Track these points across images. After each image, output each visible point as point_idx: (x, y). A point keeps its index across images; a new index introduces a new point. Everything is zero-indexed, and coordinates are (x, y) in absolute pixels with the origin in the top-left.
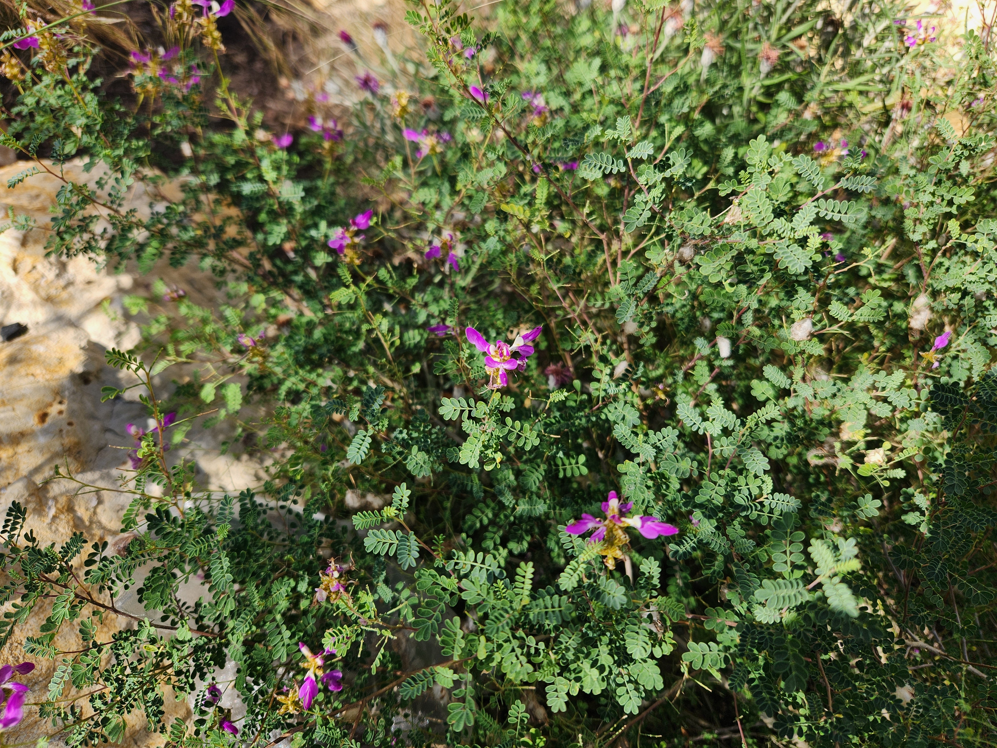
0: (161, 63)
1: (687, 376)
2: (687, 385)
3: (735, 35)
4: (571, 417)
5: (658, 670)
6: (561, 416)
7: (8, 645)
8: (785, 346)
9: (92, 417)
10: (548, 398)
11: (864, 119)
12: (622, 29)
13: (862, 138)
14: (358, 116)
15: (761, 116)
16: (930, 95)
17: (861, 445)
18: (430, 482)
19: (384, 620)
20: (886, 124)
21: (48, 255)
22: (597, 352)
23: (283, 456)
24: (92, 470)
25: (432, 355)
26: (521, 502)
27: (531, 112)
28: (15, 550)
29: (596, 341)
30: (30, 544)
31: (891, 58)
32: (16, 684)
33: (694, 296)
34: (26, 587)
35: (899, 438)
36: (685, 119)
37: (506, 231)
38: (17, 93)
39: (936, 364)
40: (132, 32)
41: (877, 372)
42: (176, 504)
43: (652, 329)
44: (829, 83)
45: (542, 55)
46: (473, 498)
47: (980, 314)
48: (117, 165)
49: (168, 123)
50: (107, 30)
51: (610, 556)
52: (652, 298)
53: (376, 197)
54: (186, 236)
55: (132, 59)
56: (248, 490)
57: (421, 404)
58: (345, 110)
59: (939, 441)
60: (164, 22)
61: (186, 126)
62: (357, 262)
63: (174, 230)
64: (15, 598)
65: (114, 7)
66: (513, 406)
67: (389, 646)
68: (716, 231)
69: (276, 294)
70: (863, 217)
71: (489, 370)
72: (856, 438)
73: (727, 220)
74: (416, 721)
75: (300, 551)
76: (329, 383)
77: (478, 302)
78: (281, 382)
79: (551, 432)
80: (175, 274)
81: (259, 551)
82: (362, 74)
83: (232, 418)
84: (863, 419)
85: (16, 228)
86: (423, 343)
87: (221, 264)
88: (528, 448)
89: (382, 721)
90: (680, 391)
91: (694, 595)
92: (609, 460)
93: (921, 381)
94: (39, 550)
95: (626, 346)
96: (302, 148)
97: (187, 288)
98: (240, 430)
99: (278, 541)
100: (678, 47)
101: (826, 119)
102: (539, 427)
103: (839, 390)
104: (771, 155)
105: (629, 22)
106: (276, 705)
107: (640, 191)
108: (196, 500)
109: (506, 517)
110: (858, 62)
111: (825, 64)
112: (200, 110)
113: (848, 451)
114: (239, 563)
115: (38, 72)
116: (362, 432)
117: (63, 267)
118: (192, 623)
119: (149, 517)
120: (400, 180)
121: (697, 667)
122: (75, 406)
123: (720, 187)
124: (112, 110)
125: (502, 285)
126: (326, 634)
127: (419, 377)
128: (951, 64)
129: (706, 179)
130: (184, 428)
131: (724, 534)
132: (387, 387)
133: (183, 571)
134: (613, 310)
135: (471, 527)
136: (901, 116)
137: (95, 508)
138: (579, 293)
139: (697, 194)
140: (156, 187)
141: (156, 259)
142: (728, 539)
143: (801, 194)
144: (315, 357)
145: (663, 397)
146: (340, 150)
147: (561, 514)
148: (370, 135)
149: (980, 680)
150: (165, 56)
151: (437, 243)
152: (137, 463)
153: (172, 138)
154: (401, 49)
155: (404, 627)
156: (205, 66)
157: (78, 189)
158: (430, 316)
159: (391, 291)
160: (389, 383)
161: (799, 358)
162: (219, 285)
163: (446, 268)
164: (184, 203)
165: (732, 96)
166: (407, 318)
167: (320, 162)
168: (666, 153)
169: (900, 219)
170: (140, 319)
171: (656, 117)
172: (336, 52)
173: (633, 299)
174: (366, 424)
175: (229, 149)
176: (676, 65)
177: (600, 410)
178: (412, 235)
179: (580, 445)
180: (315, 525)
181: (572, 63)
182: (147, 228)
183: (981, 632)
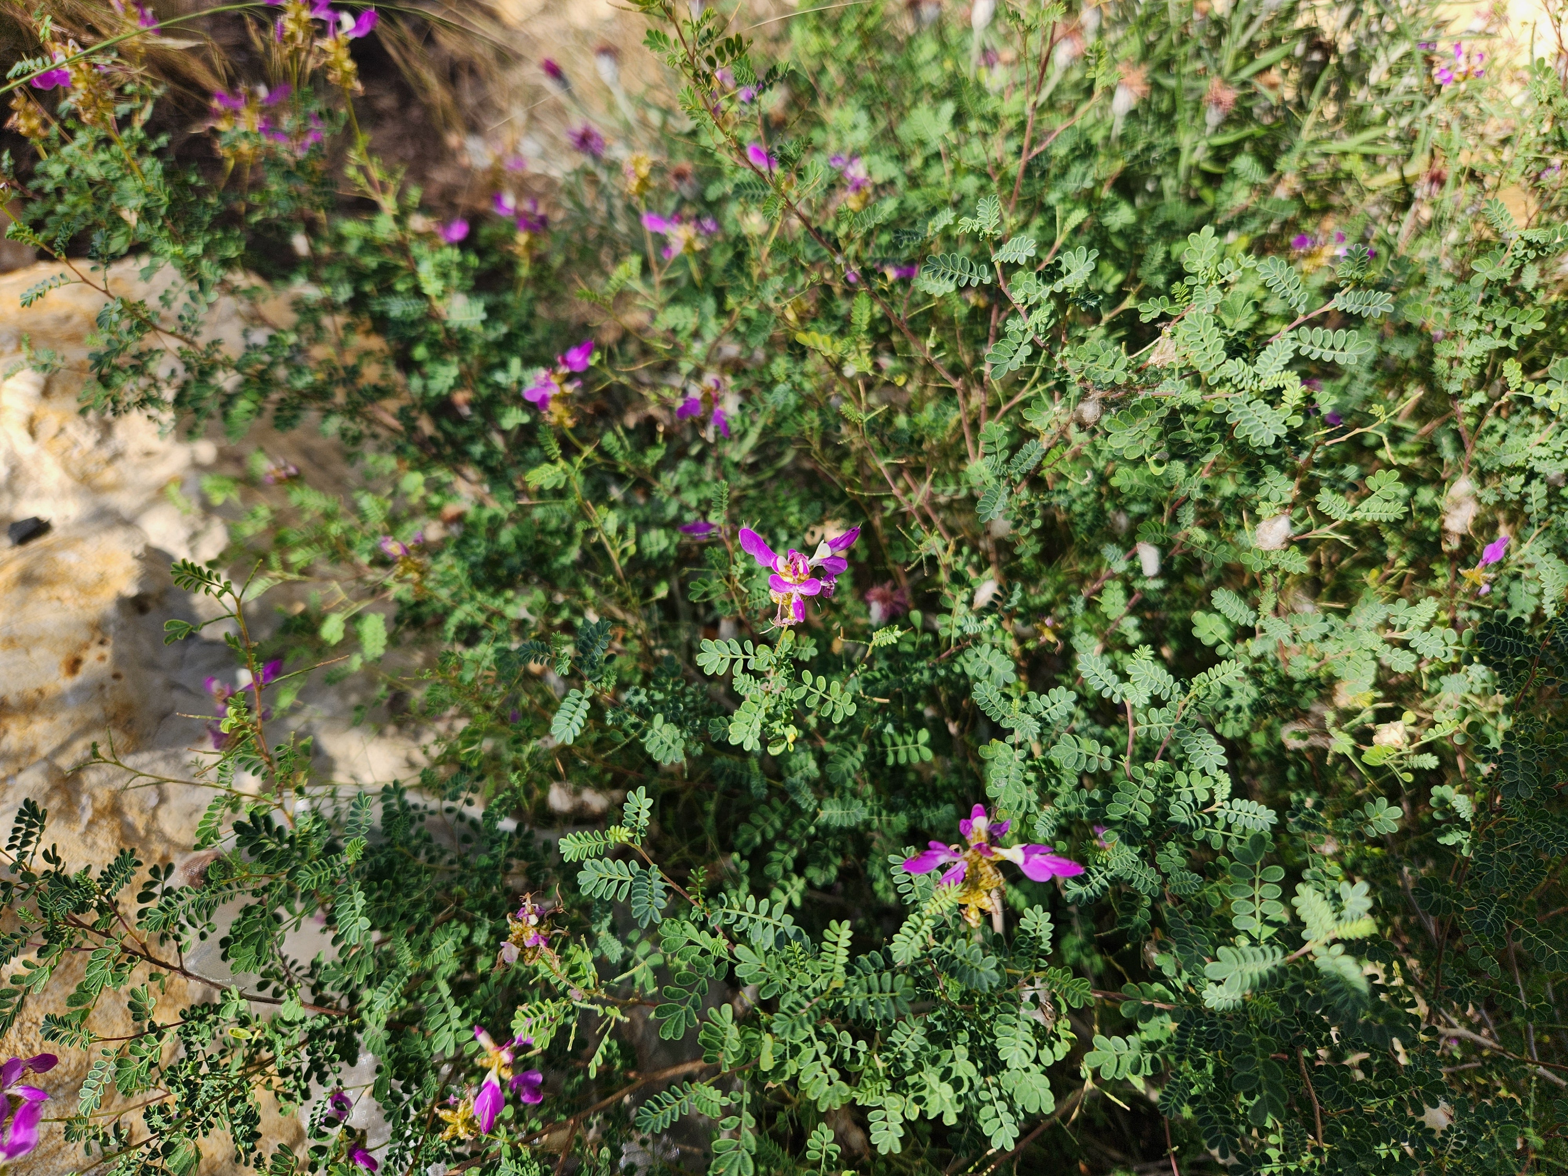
0: (262, 111)
1: (1091, 605)
2: (1090, 618)
3: (1166, 65)
4: (906, 670)
5: (1046, 1082)
6: (890, 668)
7: (16, 1024)
8: (1248, 559)
9: (151, 665)
10: (870, 639)
11: (1370, 198)
12: (988, 57)
13: (1366, 227)
14: (571, 194)
15: (1207, 194)
16: (1475, 162)
17: (1367, 716)
18: (682, 771)
19: (608, 990)
20: (1405, 206)
21: (83, 412)
22: (948, 566)
23: (450, 728)
24: (150, 748)
25: (686, 570)
26: (826, 803)
27: (844, 187)
28: (28, 877)
29: (946, 548)
30: (52, 867)
31: (1412, 103)
32: (29, 1088)
33: (1102, 479)
34: (45, 935)
35: (1427, 703)
36: (1088, 198)
37: (803, 374)
38: (36, 157)
39: (1485, 588)
40: (217, 62)
41: (1394, 599)
42: (280, 806)
43: (1034, 531)
44: (1314, 142)
45: (861, 97)
46: (750, 795)
47: (1554, 508)
48: (190, 269)
49: (272, 205)
50: (177, 59)
51: (972, 906)
52: (1035, 481)
53: (598, 320)
54: (301, 383)
55: (215, 104)
56: (396, 783)
57: (669, 647)
58: (551, 183)
59: (1491, 709)
60: (267, 47)
61: (301, 210)
62: (569, 423)
63: (281, 372)
64: (28, 952)
65: (189, 22)
66: (815, 652)
67: (618, 1032)
68: (1135, 378)
69: (442, 474)
70: (1370, 352)
71: (776, 596)
72: (1359, 705)
73: (1153, 360)
74: (659, 1150)
75: (476, 880)
76: (524, 614)
77: (759, 485)
78: (447, 612)
79: (874, 694)
80: (282, 440)
81: (413, 881)
82: (578, 126)
83: (372, 667)
84: (1370, 675)
85: (34, 368)
86: (672, 551)
87: (356, 427)
88: (837, 719)
89: (606, 1152)
90: (1078, 629)
91: (1101, 952)
92: (967, 738)
93: (1462, 615)
94: (66, 878)
95: (992, 557)
96: (482, 243)
97: (301, 462)
98: (384, 687)
99: (442, 863)
100: (1077, 85)
101: (1311, 198)
102: (855, 684)
103: (1332, 629)
104: (1223, 256)
105: (997, 45)
106: (438, 1126)
107: (1015, 313)
108: (313, 799)
109: (804, 828)
110: (1361, 109)
111: (1308, 112)
112: (323, 184)
113: (1346, 726)
114: (380, 900)
115: (70, 124)
116: (574, 693)
117: (107, 429)
118: (306, 994)
119: (239, 827)
120: (637, 293)
121: (1107, 1074)
122: (125, 648)
123: (1142, 307)
124: (185, 185)
125: (796, 459)
126: (517, 1013)
127: (666, 605)
128: (1508, 112)
129: (1120, 294)
130: (296, 684)
131: (1153, 864)
132: (614, 620)
133: (291, 912)
134: (972, 499)
135: (747, 843)
136: (1430, 194)
137: (155, 809)
138: (919, 472)
139: (1106, 317)
140: (253, 305)
141: (253, 418)
142: (1159, 872)
143: (1271, 317)
144: (502, 572)
145: (1052, 638)
146: (543, 246)
147: (889, 823)
148: (590, 224)
149: (1555, 1089)
150: (268, 100)
151: (695, 392)
152: (221, 740)
153: (278, 228)
154: (639, 88)
155: (641, 1002)
156: (330, 115)
157: (131, 309)
158: (684, 507)
159: (622, 469)
160: (619, 614)
161: (1269, 579)
162: (350, 458)
163: (709, 434)
164: (297, 330)
165: (1162, 160)
166: (648, 510)
167: (511, 264)
168: (1058, 252)
169: (1427, 356)
170: (227, 512)
171: (1041, 195)
172: (537, 93)
173: (1004, 483)
174: (581, 679)
175: (369, 245)
176: (1072, 112)
177: (952, 658)
178: (657, 379)
179: (921, 714)
180: (501, 839)
181: (908, 109)
182: (238, 368)
183: (1557, 1013)
